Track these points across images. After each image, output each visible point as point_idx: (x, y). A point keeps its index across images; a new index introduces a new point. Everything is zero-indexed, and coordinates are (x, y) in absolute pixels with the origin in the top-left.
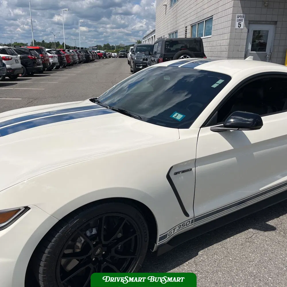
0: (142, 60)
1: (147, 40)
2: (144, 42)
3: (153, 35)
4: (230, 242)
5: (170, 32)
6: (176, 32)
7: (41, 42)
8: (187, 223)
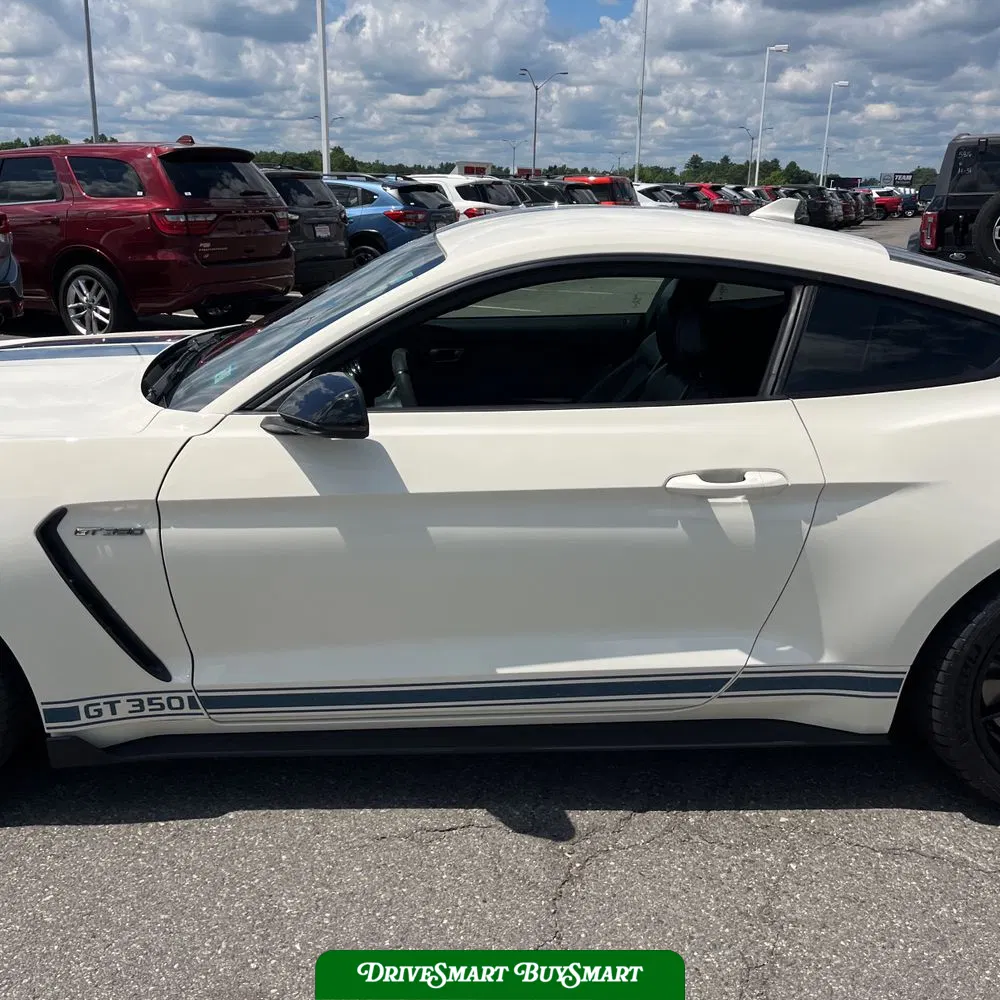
7: (718, 161)
8: (169, 699)
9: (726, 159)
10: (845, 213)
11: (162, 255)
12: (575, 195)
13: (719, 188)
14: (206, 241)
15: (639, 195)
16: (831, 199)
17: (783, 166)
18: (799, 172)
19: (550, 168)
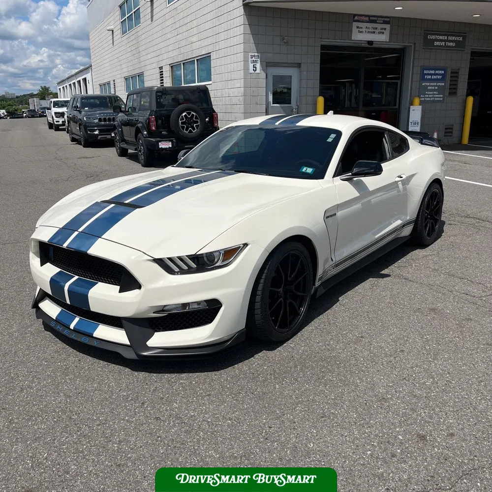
0: (96, 121)
1: (68, 86)
2: (60, 89)
3: (81, 78)
4: (360, 288)
5: (126, 75)
6: (141, 75)
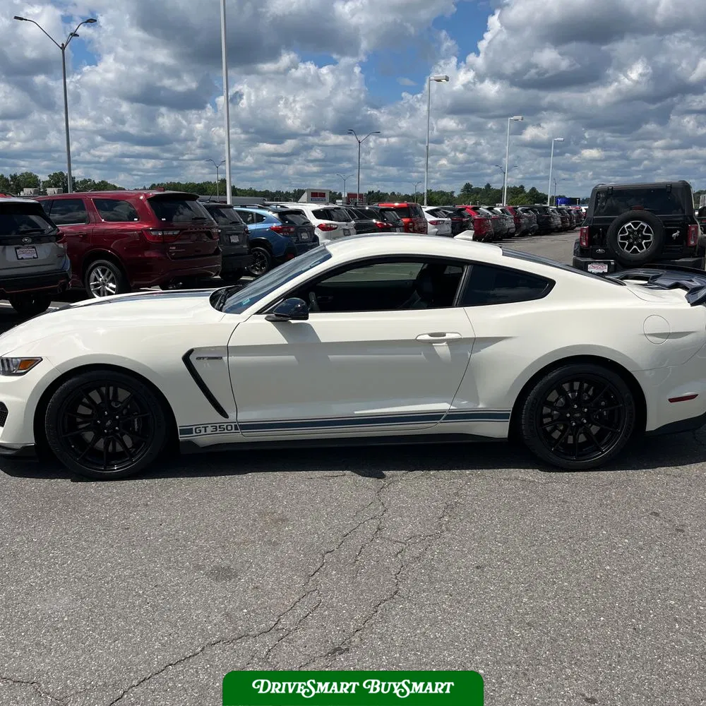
7: (483, 187)
8: (227, 426)
9: (488, 186)
10: (563, 222)
11: (147, 254)
12: (386, 215)
13: (478, 208)
14: (173, 246)
15: (425, 214)
16: (553, 213)
17: (527, 190)
18: (538, 194)
19: (369, 193)
